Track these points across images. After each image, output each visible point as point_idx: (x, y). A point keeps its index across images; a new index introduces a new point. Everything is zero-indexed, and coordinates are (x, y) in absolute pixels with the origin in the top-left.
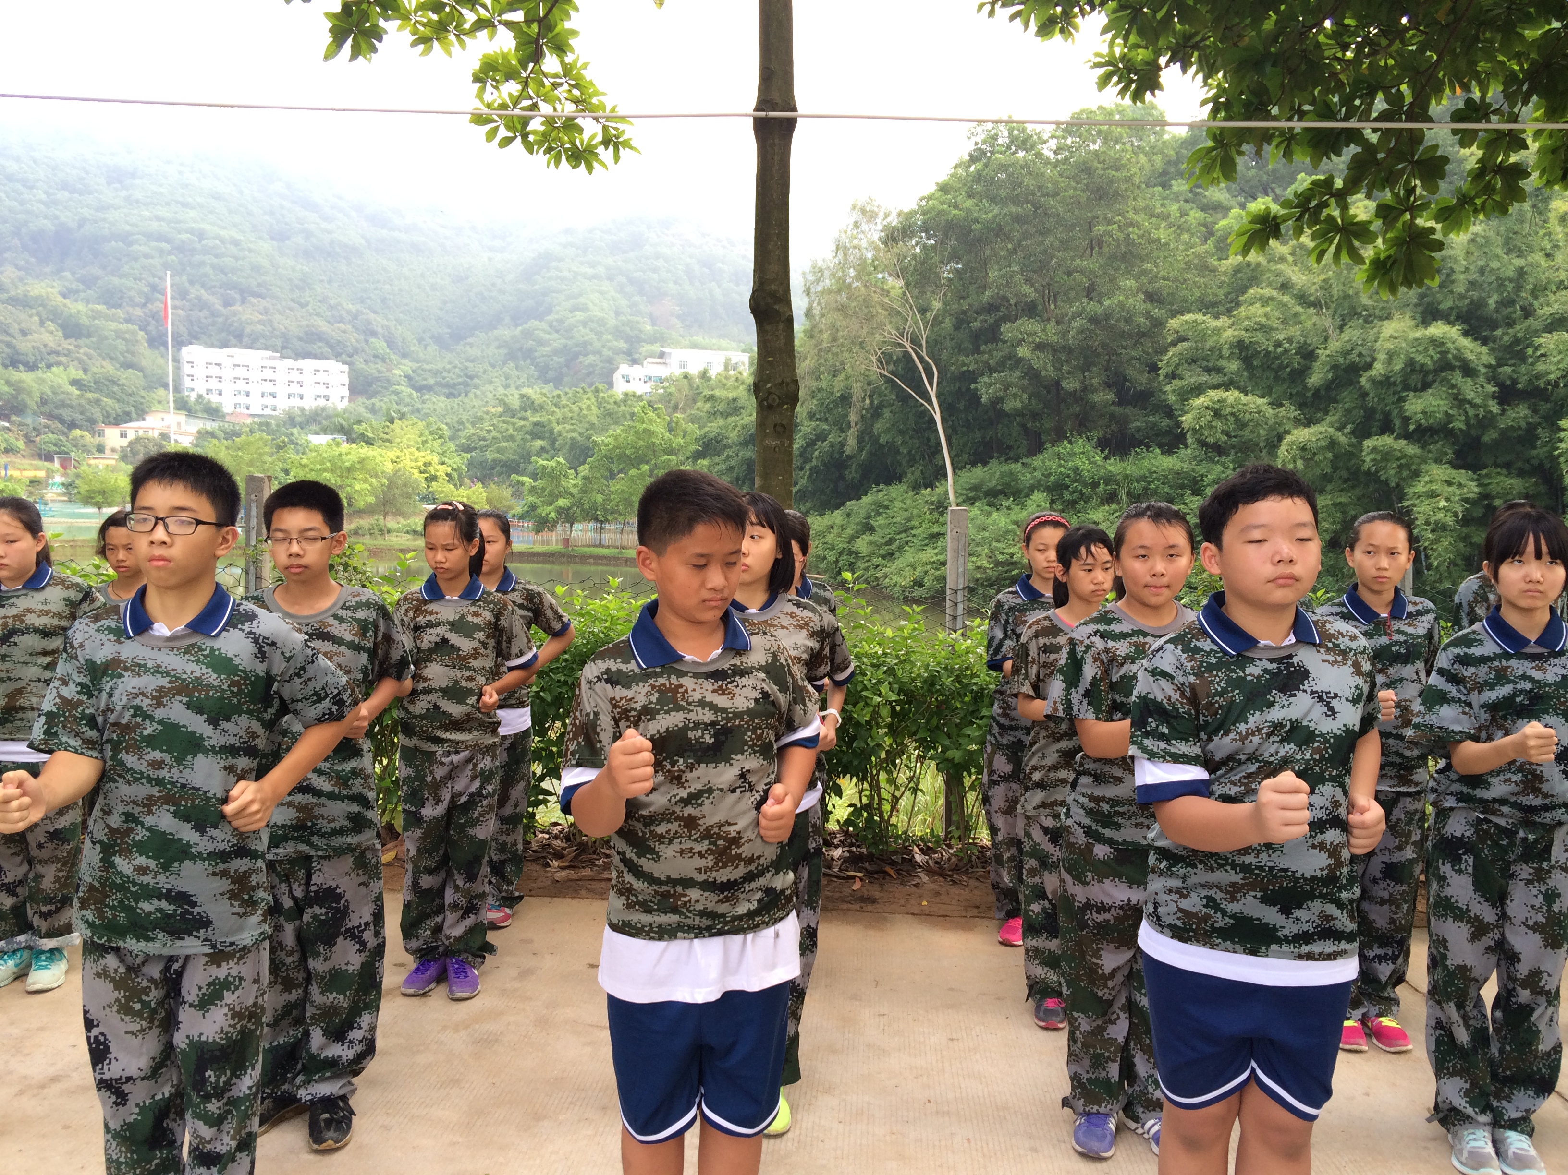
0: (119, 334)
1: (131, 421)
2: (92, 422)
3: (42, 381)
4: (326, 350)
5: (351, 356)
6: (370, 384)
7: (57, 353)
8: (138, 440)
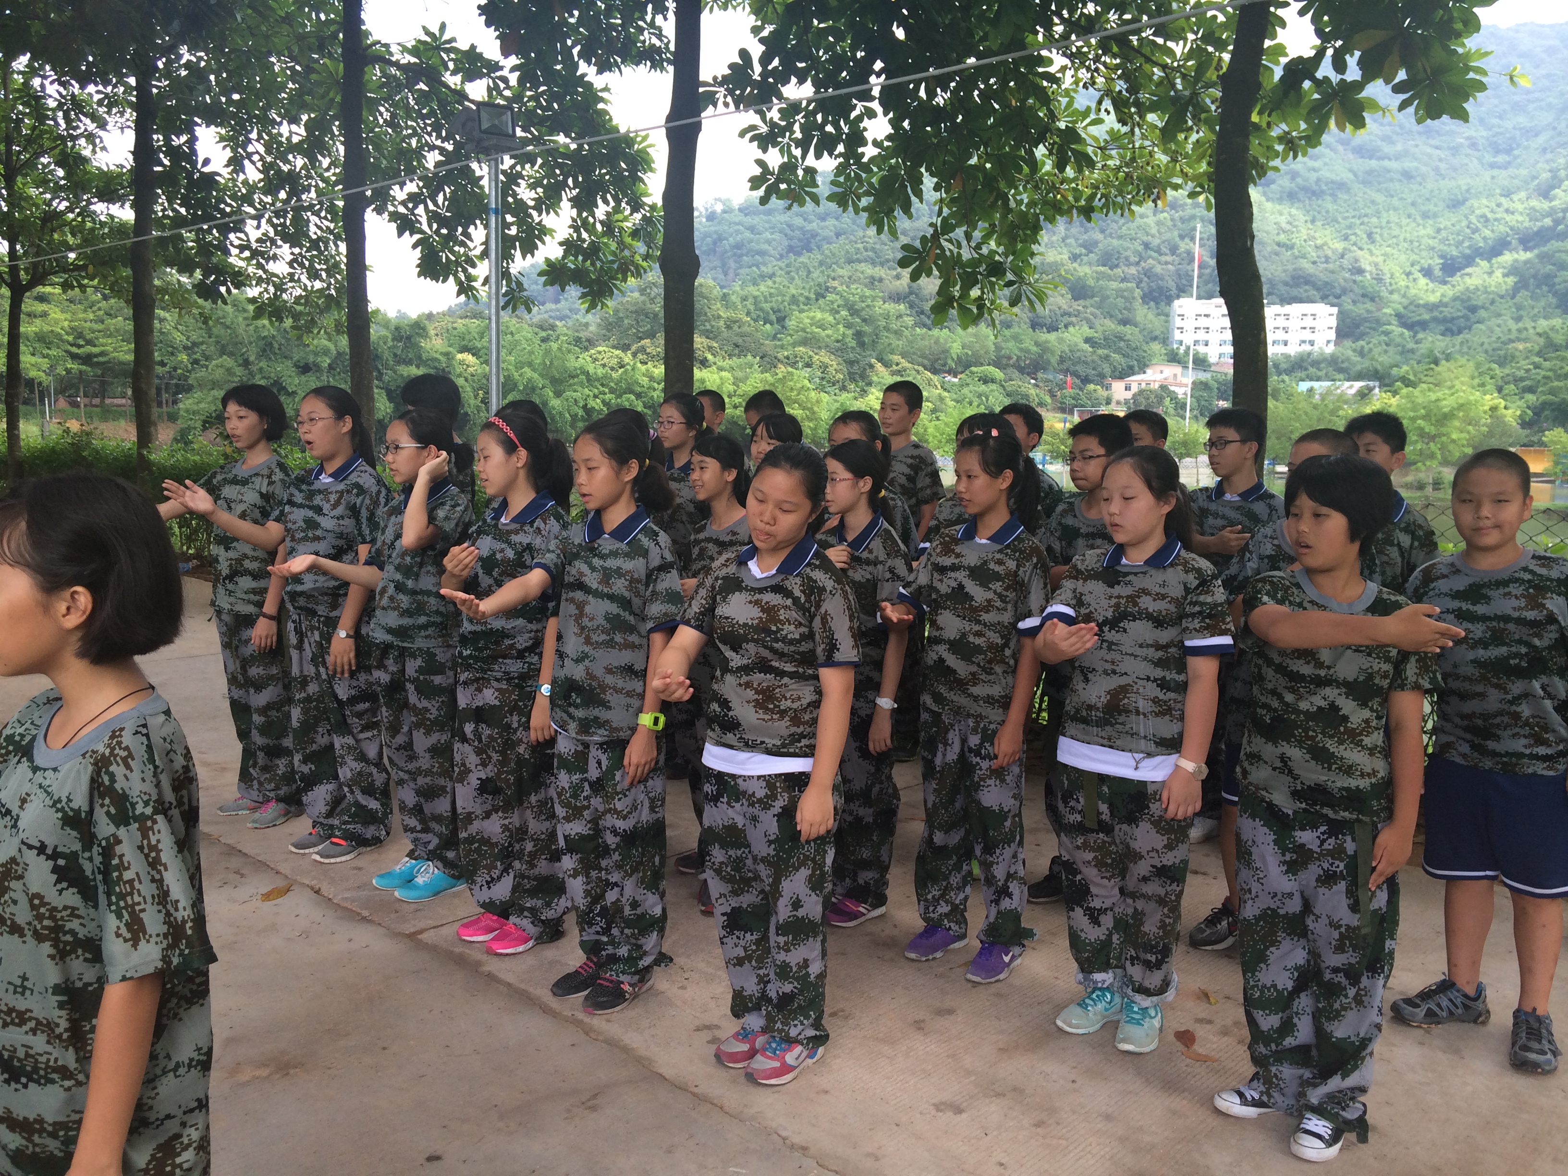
0: (1119, 293)
1: (1133, 374)
2: (1102, 376)
3: (1061, 340)
4: (1313, 292)
5: (1338, 297)
6: (1357, 326)
7: (1069, 315)
8: (1141, 392)
